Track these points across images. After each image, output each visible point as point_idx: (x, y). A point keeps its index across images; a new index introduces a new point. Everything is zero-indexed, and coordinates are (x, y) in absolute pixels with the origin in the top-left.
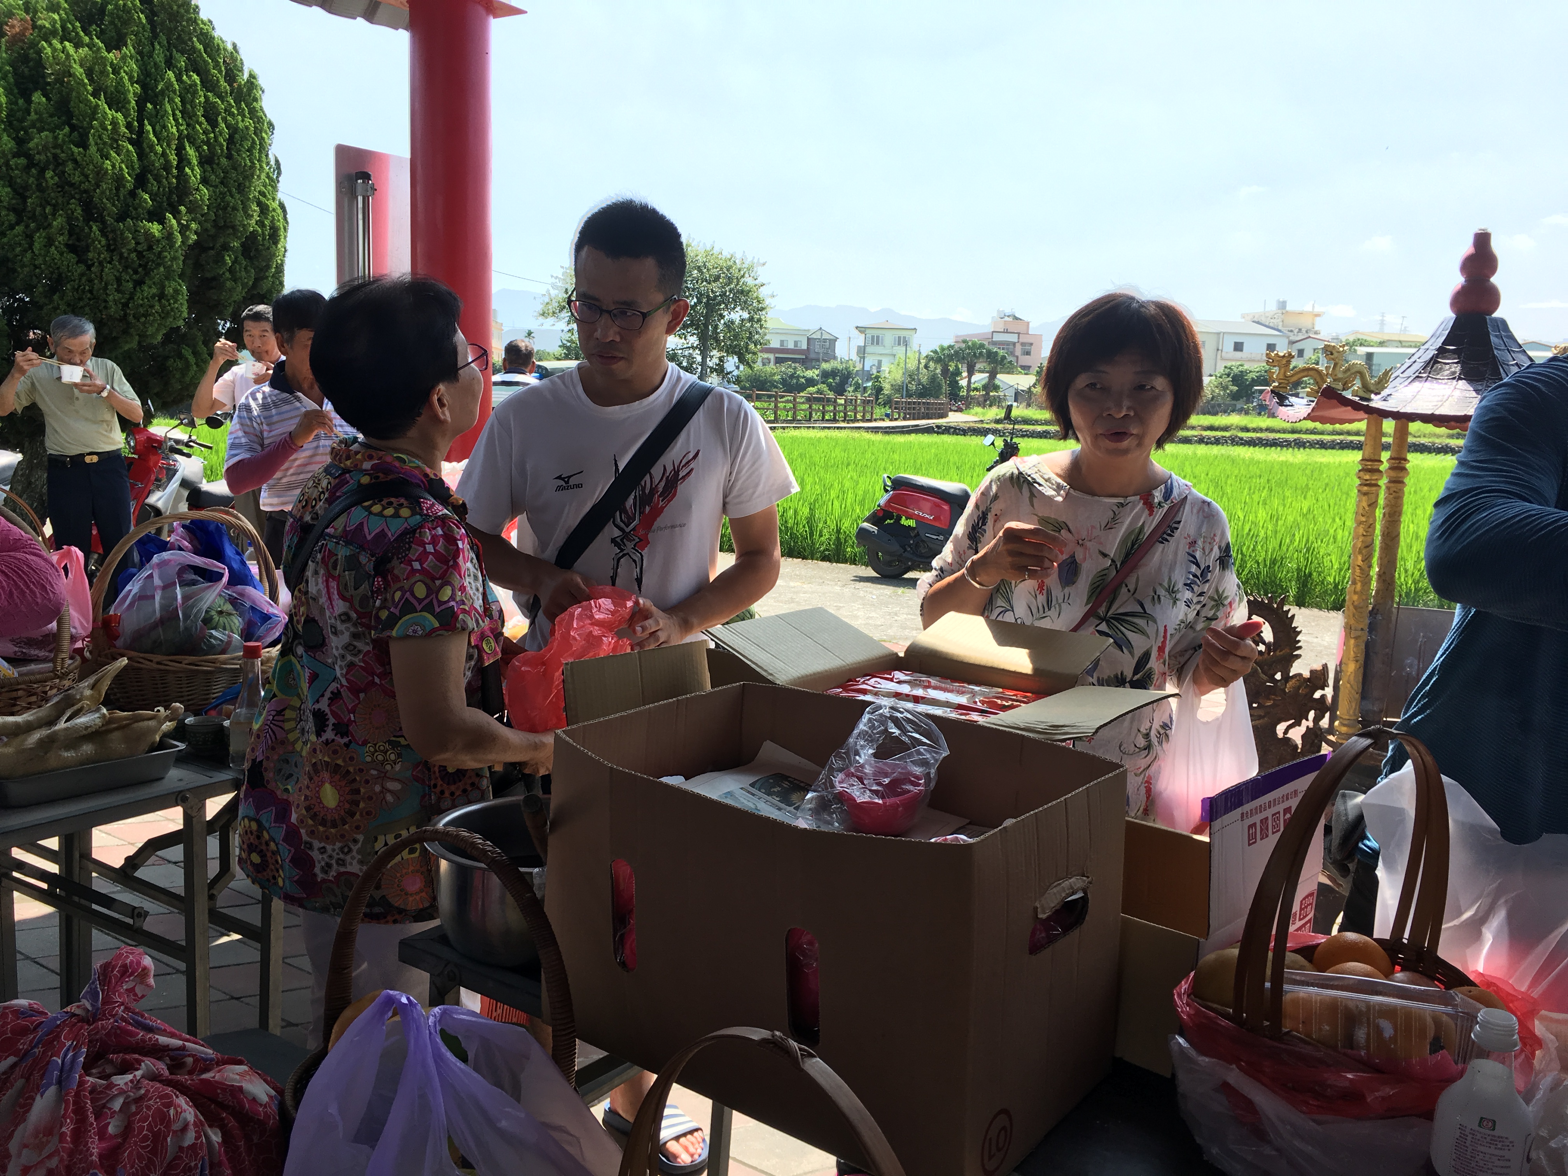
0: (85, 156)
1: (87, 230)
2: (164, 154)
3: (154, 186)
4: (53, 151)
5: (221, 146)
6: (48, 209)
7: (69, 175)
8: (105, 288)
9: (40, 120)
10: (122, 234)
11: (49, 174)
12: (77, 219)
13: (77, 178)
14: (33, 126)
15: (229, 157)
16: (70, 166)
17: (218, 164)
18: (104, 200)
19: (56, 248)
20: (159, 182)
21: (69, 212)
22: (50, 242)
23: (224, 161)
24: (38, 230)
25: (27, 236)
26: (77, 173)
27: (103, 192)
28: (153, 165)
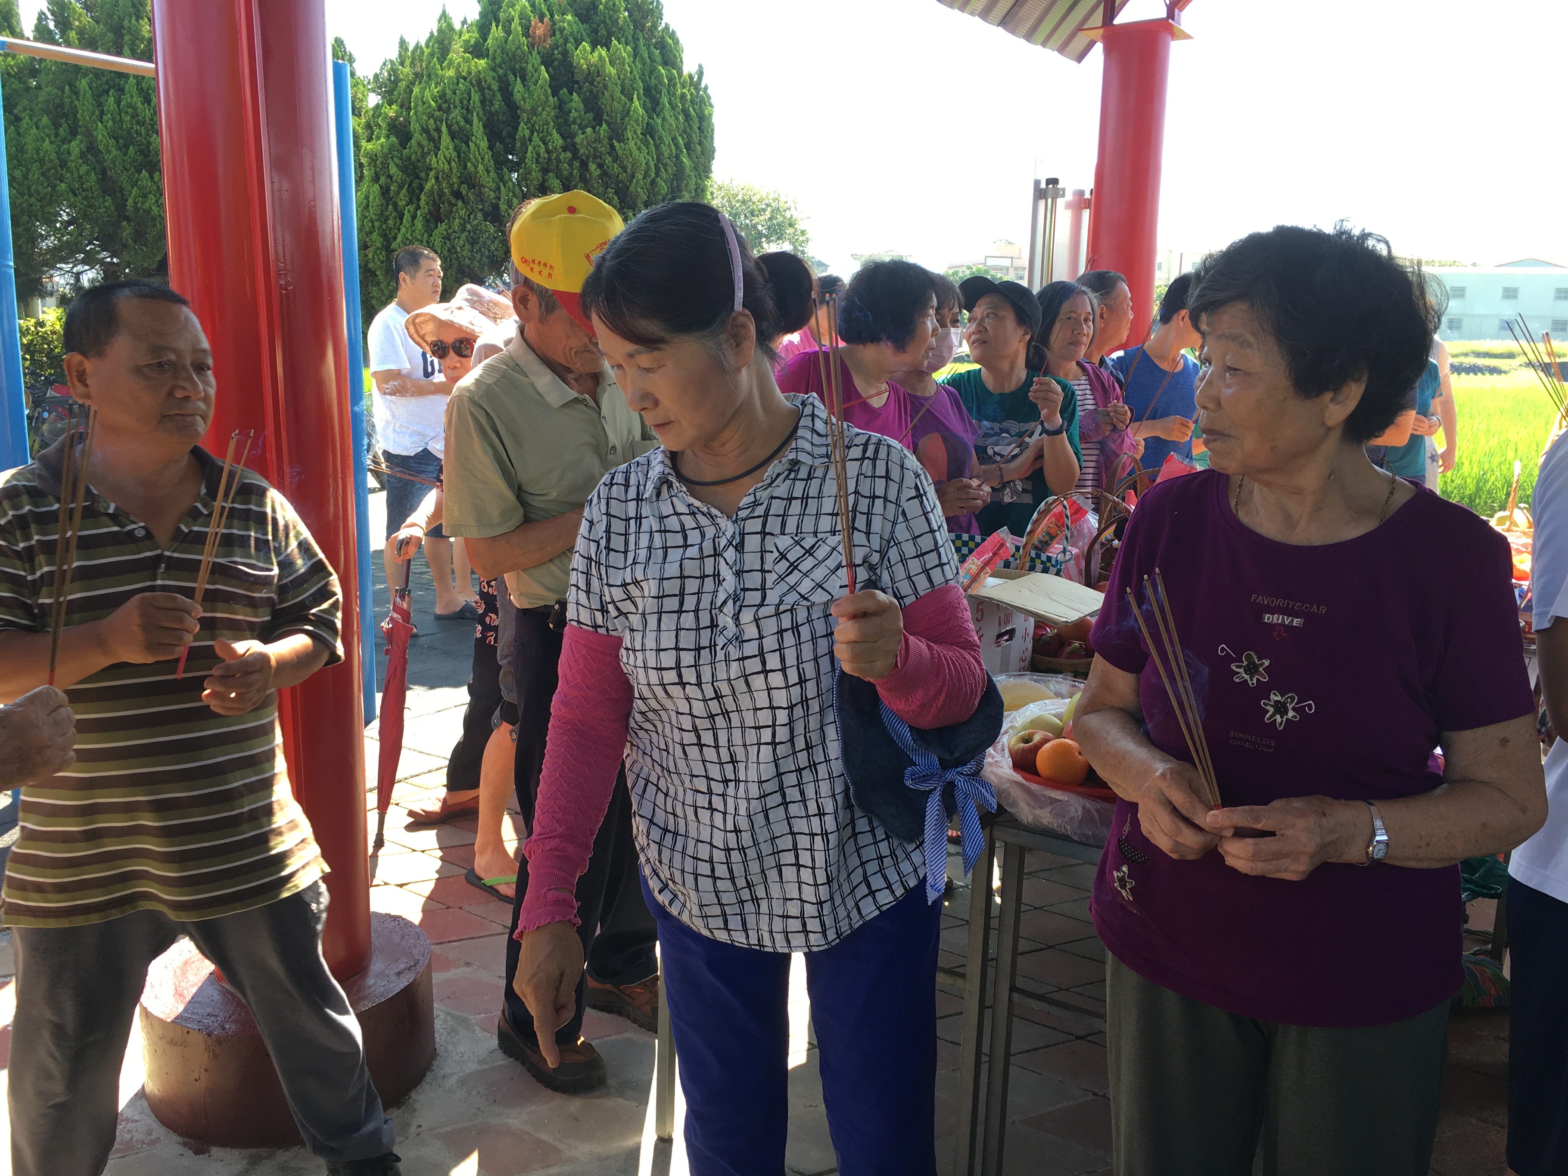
0: (624, 150)
2: (669, 146)
3: (663, 174)
4: (594, 145)
5: (695, 133)
7: (608, 167)
9: (580, 117)
11: (592, 167)
13: (616, 169)
14: (574, 123)
15: (700, 143)
16: (608, 160)
17: (694, 151)
18: (638, 189)
20: (666, 170)
23: (698, 148)
26: (615, 165)
27: (637, 183)
28: (663, 155)
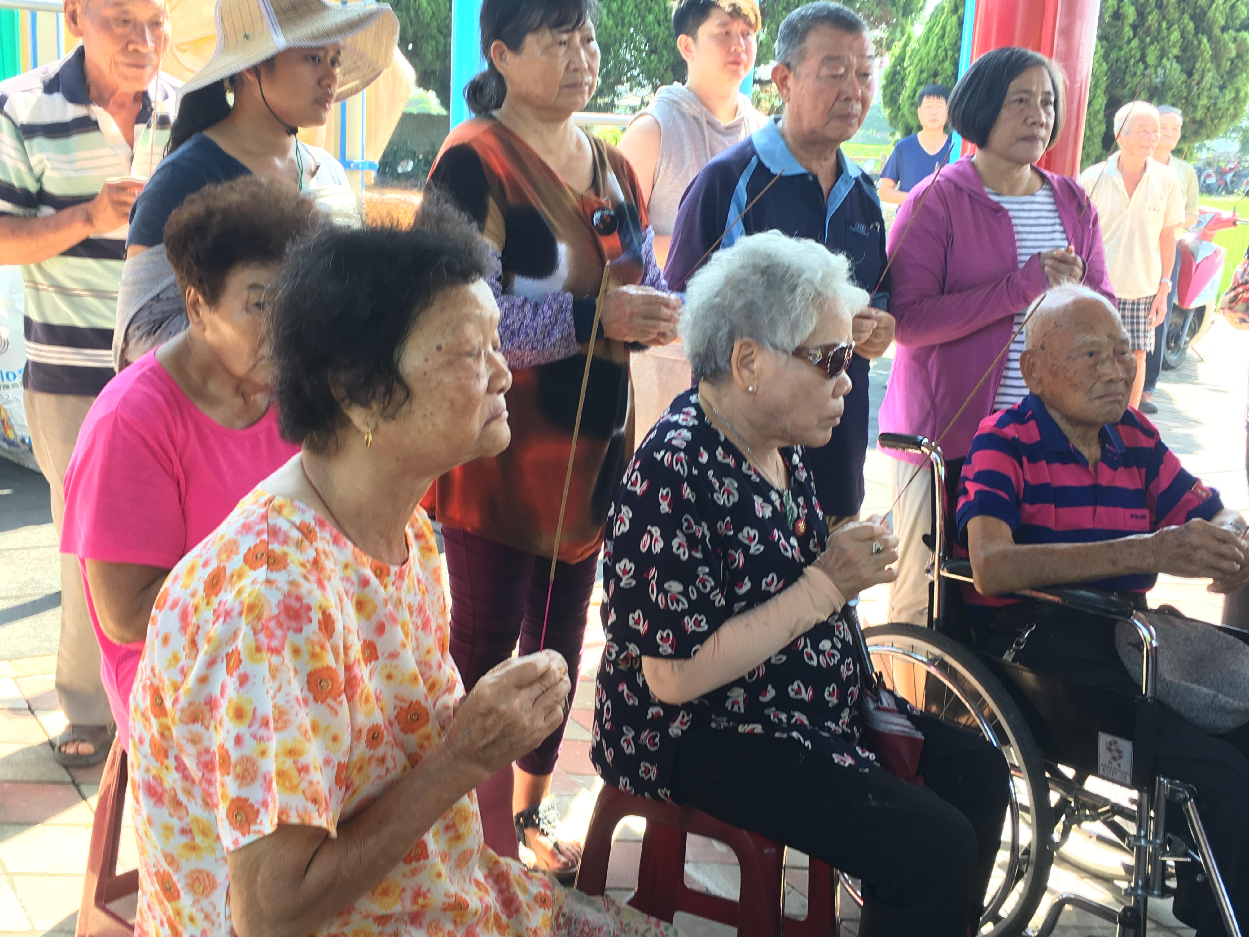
1: (1196, 43)
6: (1164, 25)
8: (1199, 95)
10: (1225, 44)
12: (1189, 32)
19: (1168, 59)
21: (1182, 27)
22: (1163, 54)
24: (1152, 43)
25: (1141, 49)
